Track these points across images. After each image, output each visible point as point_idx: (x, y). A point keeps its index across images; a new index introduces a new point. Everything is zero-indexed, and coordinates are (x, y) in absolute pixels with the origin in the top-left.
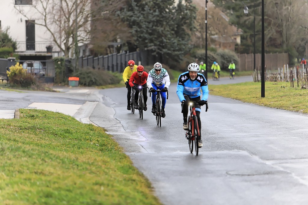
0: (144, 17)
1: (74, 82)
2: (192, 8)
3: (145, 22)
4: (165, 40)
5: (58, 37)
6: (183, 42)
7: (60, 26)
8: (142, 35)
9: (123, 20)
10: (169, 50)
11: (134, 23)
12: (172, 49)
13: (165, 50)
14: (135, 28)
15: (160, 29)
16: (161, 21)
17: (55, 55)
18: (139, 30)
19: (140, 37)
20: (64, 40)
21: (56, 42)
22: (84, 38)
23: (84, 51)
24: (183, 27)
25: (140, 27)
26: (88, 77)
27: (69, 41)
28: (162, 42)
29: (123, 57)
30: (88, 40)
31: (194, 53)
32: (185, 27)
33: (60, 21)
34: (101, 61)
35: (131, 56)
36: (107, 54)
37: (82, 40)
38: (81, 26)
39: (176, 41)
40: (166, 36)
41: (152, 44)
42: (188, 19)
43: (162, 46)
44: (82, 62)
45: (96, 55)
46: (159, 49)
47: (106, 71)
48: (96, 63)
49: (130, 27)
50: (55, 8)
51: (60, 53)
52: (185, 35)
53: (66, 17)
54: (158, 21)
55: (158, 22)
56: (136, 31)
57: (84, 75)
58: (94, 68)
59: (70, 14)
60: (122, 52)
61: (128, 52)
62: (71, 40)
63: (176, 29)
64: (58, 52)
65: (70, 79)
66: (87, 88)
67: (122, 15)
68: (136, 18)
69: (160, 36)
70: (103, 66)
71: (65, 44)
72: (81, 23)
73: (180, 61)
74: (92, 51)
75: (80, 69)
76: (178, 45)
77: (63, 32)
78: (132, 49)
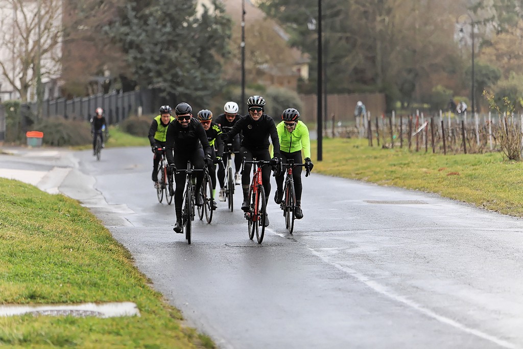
0: (148, 36)
1: (36, 140)
2: (224, 21)
3: (149, 43)
4: (180, 73)
5: (10, 68)
6: (211, 76)
7: (14, 53)
8: (144, 65)
9: (113, 41)
10: (187, 88)
11: (131, 45)
12: (193, 87)
13: (180, 89)
14: (133, 53)
15: (173, 55)
16: (175, 41)
17: (6, 98)
18: (139, 56)
19: (141, 68)
20: (19, 73)
21: (7, 76)
22: (51, 70)
23: (51, 91)
24: (210, 52)
25: (141, 51)
26: (58, 132)
27: (26, 75)
28: (175, 75)
29: (113, 100)
30: (57, 73)
31: (228, 93)
32: (213, 52)
33: (13, 43)
34: (78, 106)
35: (126, 99)
36: (88, 95)
37: (49, 73)
38: (46, 51)
40: (182, 66)
41: (160, 79)
42: (217, 39)
43: (176, 81)
44: (48, 108)
45: (70, 97)
46: (171, 87)
47: (85, 123)
48: (70, 108)
49: (126, 51)
50: (5, 22)
51: (13, 95)
52: (214, 64)
53: (23, 36)
54: (170, 42)
55: (171, 44)
56: (135, 58)
57: (50, 128)
58: (66, 117)
59: (29, 31)
60: (113, 92)
61: (121, 92)
62: (30, 72)
63: (198, 55)
64: (10, 93)
65: (29, 134)
66: (56, 149)
67: (113, 32)
68: (134, 38)
69: (173, 65)
70: (81, 114)
71: (21, 79)
72: (46, 46)
75: (45, 118)
76: (202, 80)
77: (18, 61)
78: (128, 86)
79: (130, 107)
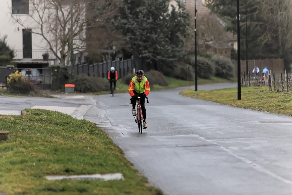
0: (138, 24)
1: (70, 89)
2: (185, 15)
3: (139, 29)
4: (159, 47)
5: (53, 45)
6: (177, 49)
7: (56, 35)
8: (136, 42)
9: (117, 28)
10: (163, 57)
11: (129, 30)
12: (166, 56)
13: (159, 57)
14: (129, 35)
15: (154, 36)
16: (155, 28)
17: (52, 63)
18: (133, 37)
19: (135, 44)
20: (60, 48)
21: (52, 50)
22: (79, 46)
23: (80, 59)
24: (177, 34)
25: (134, 34)
26: (84, 84)
27: (64, 49)
28: (156, 49)
29: (118, 64)
30: (82, 48)
31: (188, 59)
32: (178, 34)
34: (96, 68)
35: (126, 64)
36: (102, 61)
37: (78, 48)
38: (76, 35)
39: (169, 48)
40: (160, 43)
41: (146, 51)
42: (181, 26)
43: (156, 53)
44: (78, 69)
45: (91, 62)
46: (153, 56)
47: (101, 78)
48: (91, 70)
49: (125, 34)
50: (51, 17)
51: (56, 61)
52: (179, 42)
53: (62, 26)
54: (152, 28)
55: (153, 30)
56: (131, 38)
57: (79, 82)
58: (89, 75)
59: (65, 23)
60: (117, 59)
61: (122, 59)
62: (66, 48)
63: (170, 36)
64: (54, 60)
65: (66, 85)
66: (82, 94)
67: (117, 23)
68: (130, 26)
69: (154, 42)
70: (98, 73)
71: (61, 52)
72: (76, 32)
73: (174, 67)
75: (76, 76)
76: (172, 51)
77: (59, 41)
78: (127, 56)
79: (128, 68)
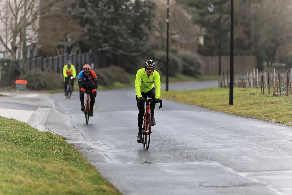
0: (97, 14)
1: (21, 86)
2: (151, 5)
3: (99, 19)
4: (121, 40)
5: (3, 36)
6: (141, 43)
7: (6, 24)
8: (95, 34)
9: (75, 18)
10: (125, 51)
11: (87, 20)
12: (129, 50)
13: (120, 51)
14: (87, 26)
15: (116, 28)
16: (117, 19)
17: (1, 56)
18: (92, 28)
19: (94, 36)
20: (11, 39)
21: (2, 41)
22: (32, 37)
23: (32, 51)
24: (140, 26)
25: (93, 25)
26: (37, 80)
27: (16, 40)
28: (117, 42)
29: (75, 58)
30: (36, 39)
31: (152, 54)
32: (142, 26)
33: (7, 19)
34: (50, 63)
35: (83, 58)
36: (57, 55)
37: (31, 39)
38: (29, 24)
39: (132, 41)
40: (122, 36)
41: (106, 44)
42: (146, 17)
43: (117, 46)
44: (30, 63)
45: (45, 56)
46: (113, 50)
47: (56, 74)
48: (45, 64)
49: (83, 25)
51: (6, 54)
52: (143, 34)
54: (113, 19)
55: (114, 21)
56: (89, 30)
57: (32, 78)
58: (43, 70)
59: (18, 10)
61: (80, 53)
62: (18, 39)
63: (133, 28)
64: (4, 52)
65: (17, 82)
66: (35, 92)
67: (74, 12)
68: (89, 16)
69: (115, 35)
70: (53, 68)
71: (11, 43)
72: (29, 21)
74: (40, 52)
75: (28, 71)
76: (135, 45)
77: (10, 31)
78: (84, 49)
